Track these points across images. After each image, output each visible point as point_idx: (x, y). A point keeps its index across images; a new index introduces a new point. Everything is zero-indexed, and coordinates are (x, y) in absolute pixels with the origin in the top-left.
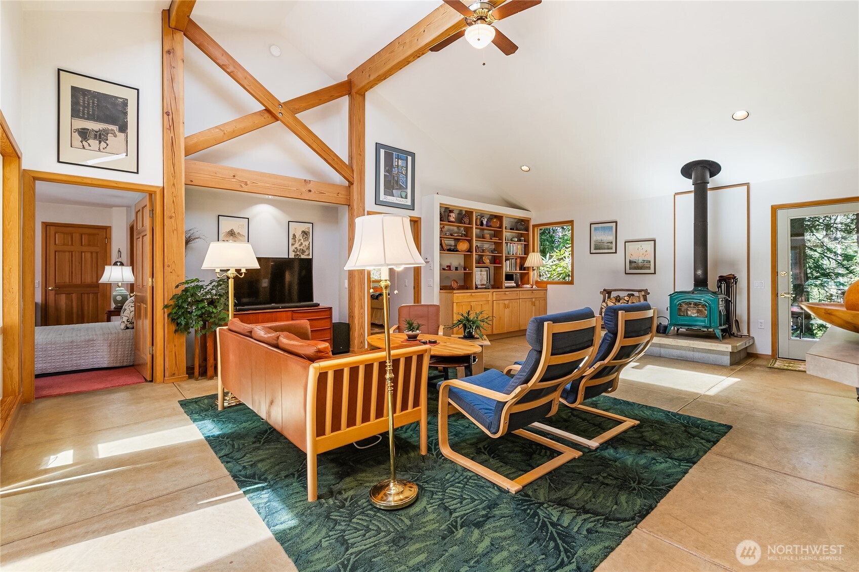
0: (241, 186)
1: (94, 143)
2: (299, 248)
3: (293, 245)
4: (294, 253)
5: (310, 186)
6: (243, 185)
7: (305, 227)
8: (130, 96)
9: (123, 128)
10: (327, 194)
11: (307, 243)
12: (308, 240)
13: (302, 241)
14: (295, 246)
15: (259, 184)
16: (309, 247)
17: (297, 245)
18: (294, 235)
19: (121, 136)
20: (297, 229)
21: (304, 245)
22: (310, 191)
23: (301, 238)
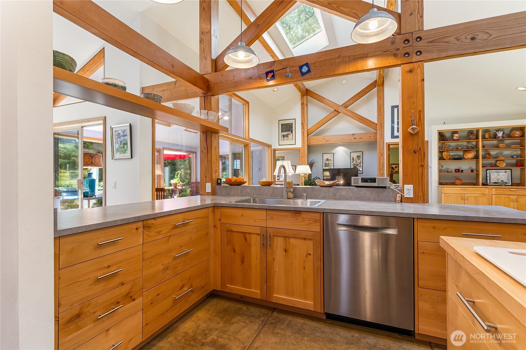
0: (326, 142)
1: (286, 138)
2: (355, 163)
3: (352, 162)
4: (353, 166)
5: (355, 137)
6: (327, 141)
7: (358, 154)
8: (293, 121)
9: (292, 132)
10: (364, 138)
11: (359, 161)
12: (360, 160)
13: (357, 160)
14: (354, 163)
15: (333, 140)
16: (360, 163)
17: (354, 162)
18: (353, 158)
19: (291, 134)
20: (354, 155)
21: (358, 162)
22: (355, 138)
23: (356, 159)
